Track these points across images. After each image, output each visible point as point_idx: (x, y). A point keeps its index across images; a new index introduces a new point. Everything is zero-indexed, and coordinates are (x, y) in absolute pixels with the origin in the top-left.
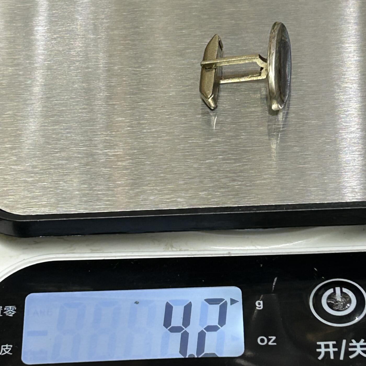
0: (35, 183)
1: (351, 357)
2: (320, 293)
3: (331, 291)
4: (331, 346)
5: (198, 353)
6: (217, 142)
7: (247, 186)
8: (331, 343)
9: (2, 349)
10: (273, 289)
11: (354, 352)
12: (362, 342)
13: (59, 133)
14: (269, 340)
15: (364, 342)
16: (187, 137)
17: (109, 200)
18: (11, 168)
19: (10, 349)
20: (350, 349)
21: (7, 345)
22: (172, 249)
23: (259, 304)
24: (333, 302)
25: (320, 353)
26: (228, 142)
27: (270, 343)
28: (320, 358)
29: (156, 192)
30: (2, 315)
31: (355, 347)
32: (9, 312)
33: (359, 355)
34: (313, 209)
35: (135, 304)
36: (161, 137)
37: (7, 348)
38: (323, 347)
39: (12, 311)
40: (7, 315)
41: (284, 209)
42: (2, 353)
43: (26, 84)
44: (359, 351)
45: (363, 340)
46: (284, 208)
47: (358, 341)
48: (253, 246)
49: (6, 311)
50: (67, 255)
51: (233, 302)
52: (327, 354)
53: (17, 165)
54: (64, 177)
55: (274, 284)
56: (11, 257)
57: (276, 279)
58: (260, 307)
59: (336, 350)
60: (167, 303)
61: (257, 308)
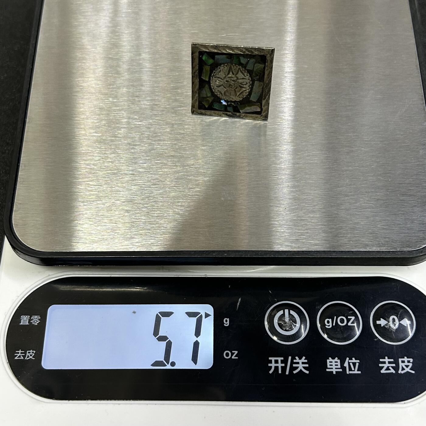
1: (295, 372)
2: (273, 314)
3: (281, 312)
4: (280, 362)
8: (280, 359)
9: (27, 354)
10: (238, 308)
11: (297, 368)
12: (303, 360)
14: (232, 354)
19: (34, 354)
20: (294, 365)
21: (31, 350)
22: (162, 269)
23: (226, 321)
24: (283, 323)
25: (271, 367)
27: (233, 357)
28: (271, 372)
30: (29, 324)
31: (298, 363)
32: (34, 321)
33: (301, 370)
35: (133, 313)
37: (31, 354)
38: (273, 362)
39: (37, 320)
40: (33, 323)
42: (27, 358)
44: (301, 367)
45: (304, 358)
47: (300, 359)
49: (32, 320)
51: (207, 315)
52: (277, 368)
55: (238, 304)
57: (240, 299)
58: (227, 324)
59: (283, 365)
60: (157, 314)
61: (225, 325)
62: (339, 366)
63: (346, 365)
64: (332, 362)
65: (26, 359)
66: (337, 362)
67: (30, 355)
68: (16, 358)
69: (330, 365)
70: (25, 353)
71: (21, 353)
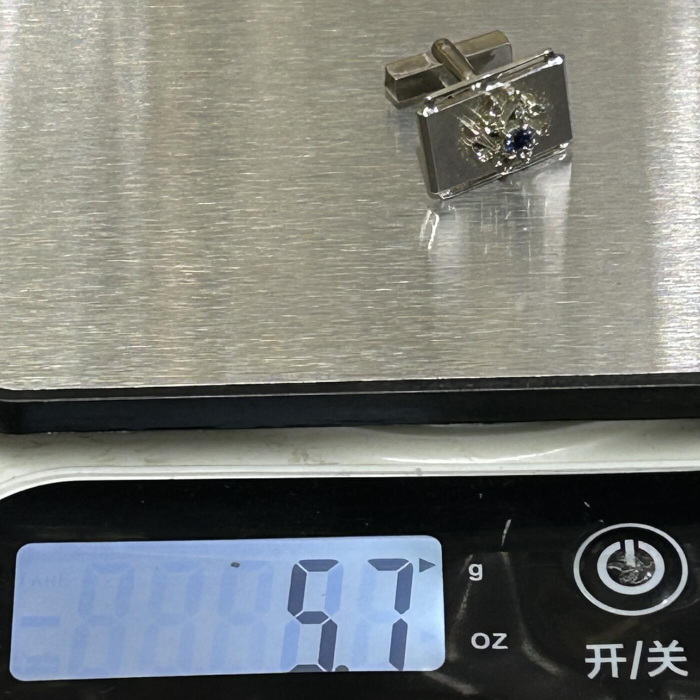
0: (39, 328)
1: (652, 674)
2: (594, 551)
3: (616, 546)
4: (614, 653)
5: (355, 663)
7: (456, 340)
8: (613, 648)
10: (503, 541)
11: (658, 664)
12: (674, 646)
14: (493, 640)
15: (677, 646)
16: (339, 240)
17: (184, 365)
20: (651, 660)
22: (305, 461)
23: (476, 570)
24: (620, 569)
25: (592, 666)
27: (495, 646)
28: (592, 675)
29: (277, 348)
31: (661, 655)
33: (668, 669)
34: (583, 388)
35: (233, 568)
36: (286, 241)
38: (597, 653)
41: (526, 387)
44: (667, 662)
47: (666, 644)
48: (466, 456)
50: (98, 471)
51: (424, 565)
52: (606, 667)
54: (96, 317)
55: (505, 532)
57: (509, 522)
58: (477, 577)
59: (623, 660)
60: (296, 566)
61: (471, 578)
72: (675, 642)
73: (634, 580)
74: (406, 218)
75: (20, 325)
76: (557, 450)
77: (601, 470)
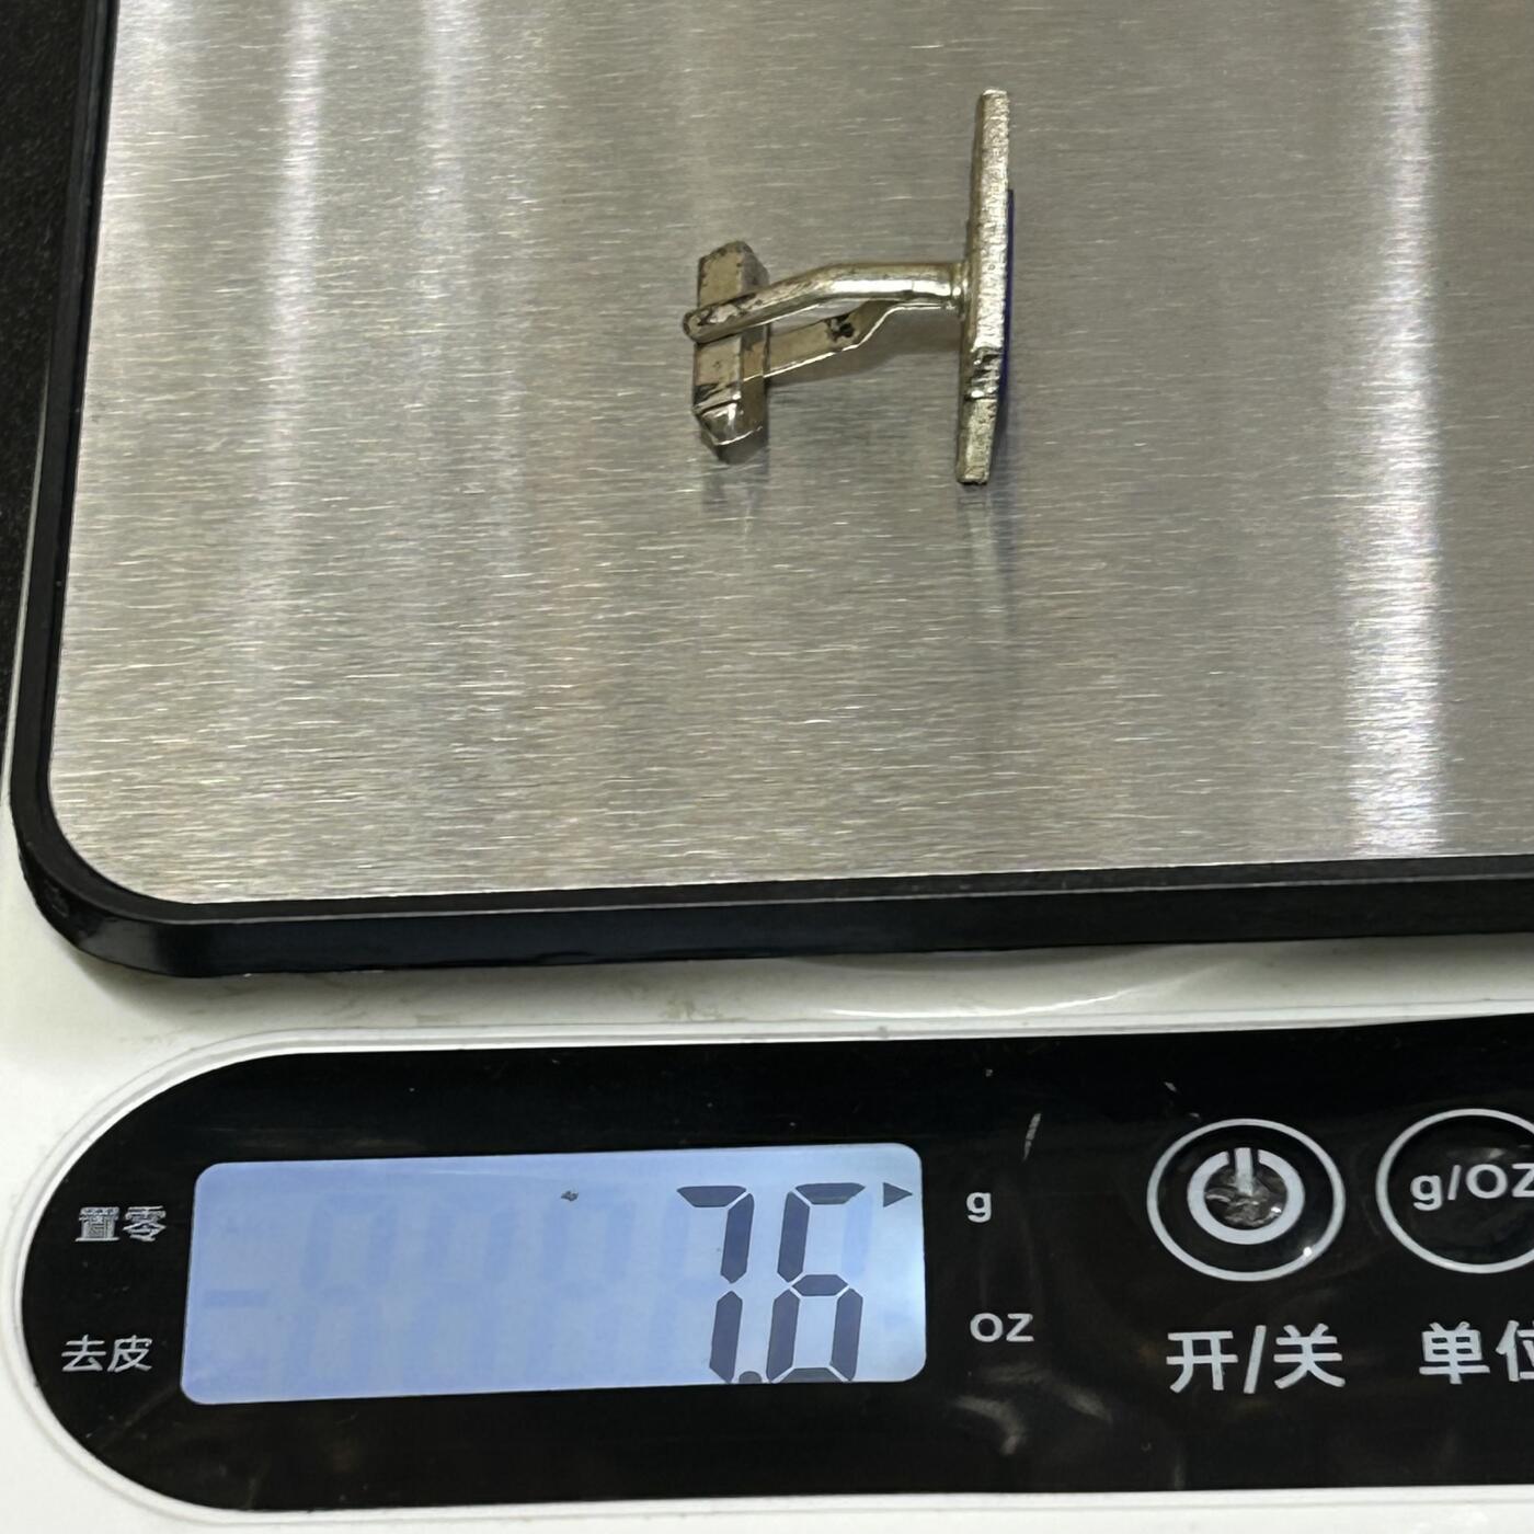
0: (228, 795)
1: (1282, 1383)
2: (1184, 1168)
3: (1220, 1160)
4: (1215, 1347)
5: (772, 1370)
6: (844, 656)
7: (941, 808)
8: (1215, 1338)
9: (118, 1352)
10: (1027, 1152)
11: (1293, 1367)
12: (1320, 1335)
13: (315, 622)
14: (1009, 1325)
15: (1325, 1334)
16: (743, 637)
17: (476, 855)
18: (149, 743)
19: (144, 1352)
20: (1280, 1358)
21: (135, 1337)
22: (689, 1014)
23: (979, 1203)
24: (1225, 1199)
25: (1179, 1369)
26: (878, 657)
27: (1012, 1337)
28: (1178, 1386)
29: (634, 826)
30: (116, 1239)
31: (1297, 1349)
32: (139, 1227)
33: (1309, 1374)
34: (1159, 889)
35: (566, 1201)
36: (652, 638)
37: (133, 1350)
38: (1188, 1348)
39: (149, 1222)
40: (134, 1236)
41: (1060, 888)
42: (118, 1365)
43: (202, 453)
44: (1308, 1362)
46: (1064, 885)
47: (1305, 1332)
48: (962, 1006)
49: (130, 1223)
50: (335, 1036)
51: (892, 1195)
52: (1203, 1372)
53: (170, 731)
54: (328, 775)
55: (1030, 1135)
56: (149, 1039)
57: (1036, 1119)
58: (982, 1214)
59: (1232, 1359)
60: (672, 1197)
61: (972, 1218)
62: (1477, 1356)
63: (1507, 1347)
64: (1444, 1340)
65: (111, 1367)
66: (1466, 1339)
67: (131, 1353)
68: (69, 1367)
69: (1437, 1352)
70: (109, 1348)
71: (91, 1348)
72: (1322, 1328)
73: (1252, 1218)
74: (856, 595)
75: (199, 789)
76: (1121, 993)
77: (1195, 1026)
